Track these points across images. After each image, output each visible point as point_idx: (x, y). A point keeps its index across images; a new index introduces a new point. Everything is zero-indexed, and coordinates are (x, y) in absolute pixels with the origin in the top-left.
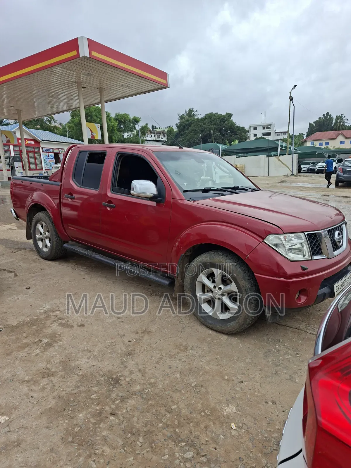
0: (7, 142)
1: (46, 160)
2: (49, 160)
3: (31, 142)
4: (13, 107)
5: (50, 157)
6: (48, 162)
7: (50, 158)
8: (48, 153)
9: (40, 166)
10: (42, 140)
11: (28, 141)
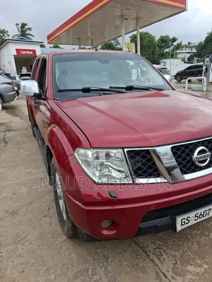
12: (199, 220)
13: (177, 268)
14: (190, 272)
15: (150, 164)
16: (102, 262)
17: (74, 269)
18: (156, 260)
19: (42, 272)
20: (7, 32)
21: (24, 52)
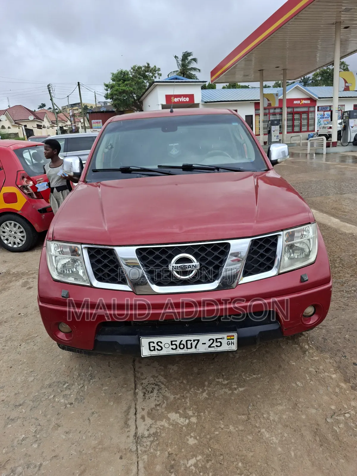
0: (268, 106)
1: (320, 119)
2: (324, 119)
3: (306, 102)
4: (278, 67)
5: (326, 116)
6: (322, 122)
7: (326, 118)
8: (324, 111)
9: (313, 127)
10: (319, 98)
11: (303, 101)
12: (179, 351)
13: (157, 410)
14: (169, 419)
15: (112, 266)
16: (84, 381)
17: (54, 379)
18: (140, 394)
19: (25, 372)
20: (159, 69)
21: (176, 100)
